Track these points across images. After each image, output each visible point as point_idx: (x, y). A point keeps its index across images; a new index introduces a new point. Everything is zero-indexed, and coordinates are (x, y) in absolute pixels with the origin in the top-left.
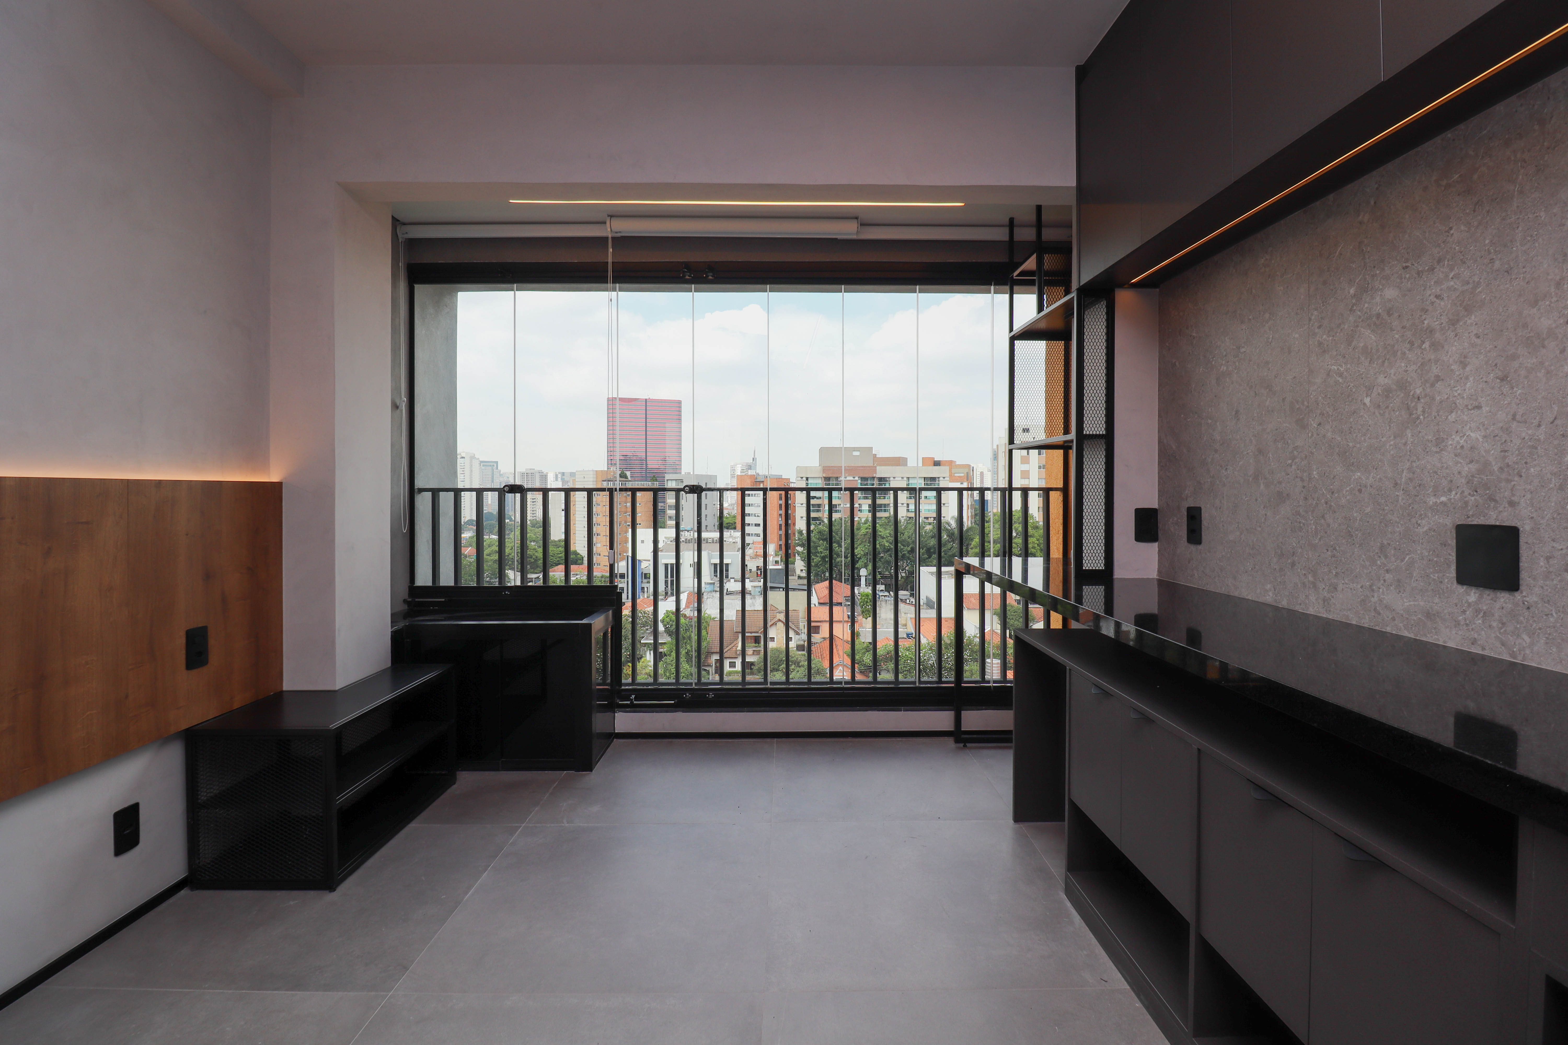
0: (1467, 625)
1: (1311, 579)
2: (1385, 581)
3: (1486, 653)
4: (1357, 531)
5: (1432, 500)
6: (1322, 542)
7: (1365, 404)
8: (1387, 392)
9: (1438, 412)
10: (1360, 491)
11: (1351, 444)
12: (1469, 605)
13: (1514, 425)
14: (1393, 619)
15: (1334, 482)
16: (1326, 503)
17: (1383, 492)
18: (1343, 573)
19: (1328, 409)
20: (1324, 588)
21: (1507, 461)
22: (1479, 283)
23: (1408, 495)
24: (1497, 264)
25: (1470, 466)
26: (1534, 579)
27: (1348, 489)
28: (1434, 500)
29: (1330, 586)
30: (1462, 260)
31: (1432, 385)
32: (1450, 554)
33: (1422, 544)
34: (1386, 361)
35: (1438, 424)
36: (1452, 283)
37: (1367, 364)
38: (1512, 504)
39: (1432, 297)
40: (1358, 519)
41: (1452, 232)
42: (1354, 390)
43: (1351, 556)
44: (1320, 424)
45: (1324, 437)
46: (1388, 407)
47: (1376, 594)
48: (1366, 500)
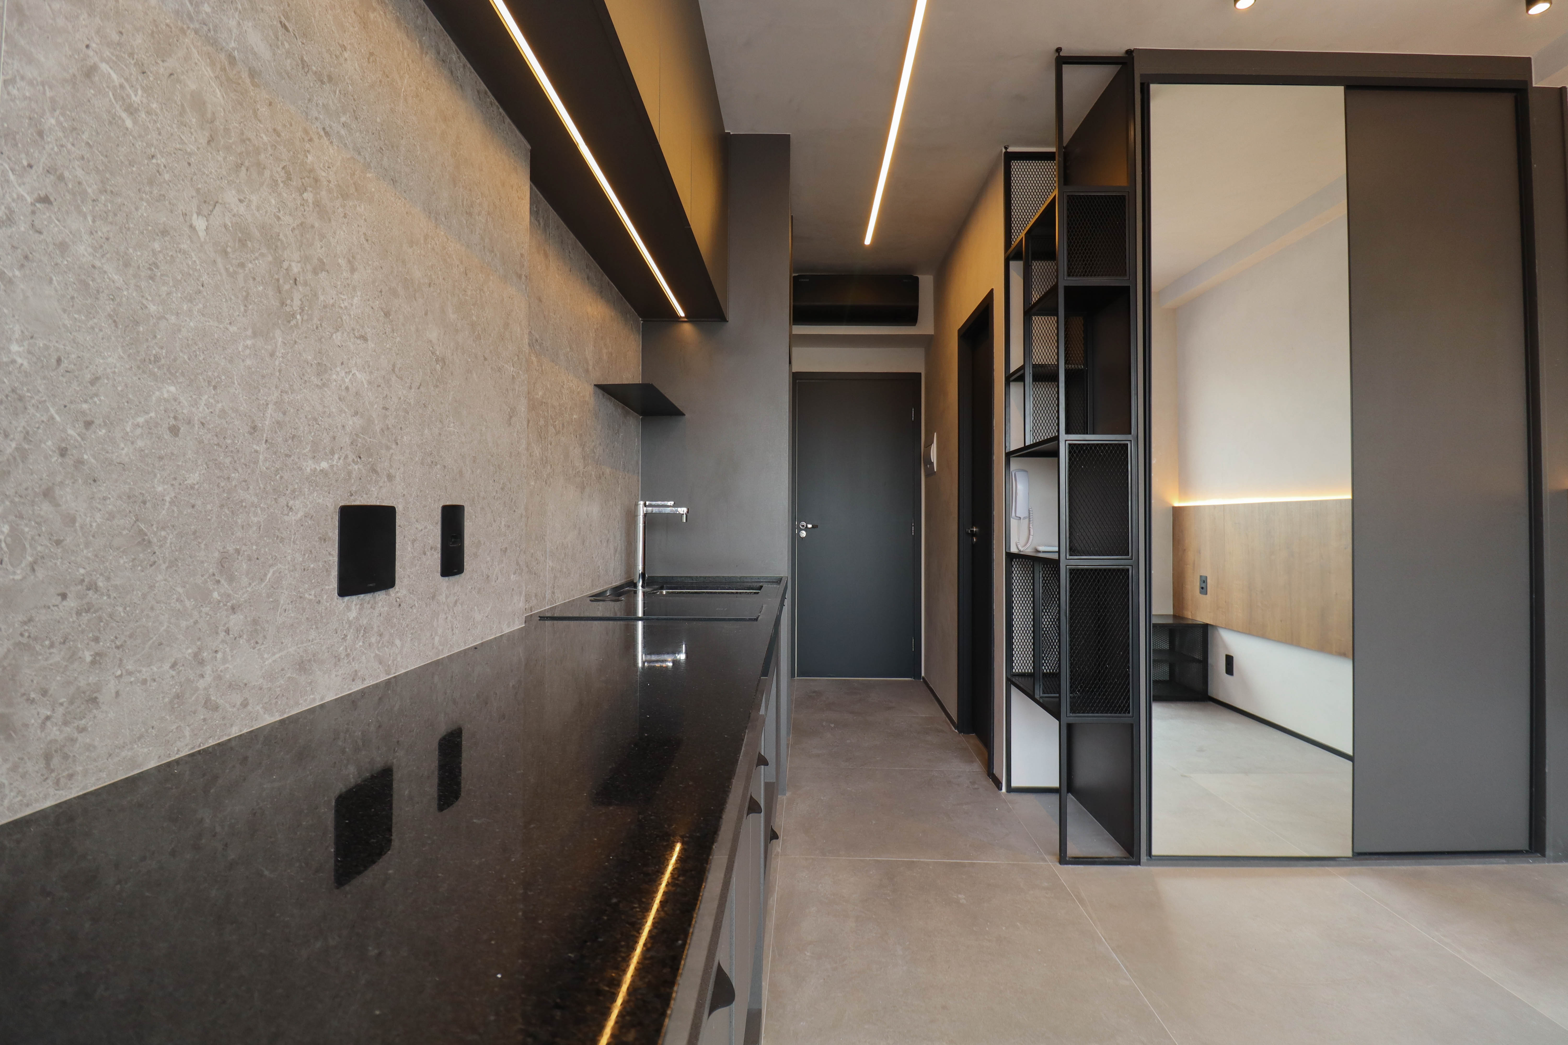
2: (227, 631)
4: (163, 528)
5: (309, 466)
6: (41, 573)
7: (191, 227)
9: (321, 320)
10: (174, 431)
11: (152, 308)
12: (350, 623)
13: (393, 378)
14: (245, 704)
15: (96, 395)
16: (63, 453)
17: (229, 441)
18: (118, 647)
19: (80, 173)
20: (48, 718)
21: (387, 420)
23: (275, 453)
27: (141, 420)
28: (313, 466)
29: (71, 703)
31: (315, 272)
32: (330, 554)
33: (294, 542)
34: (243, 169)
40: (168, 499)
42: (167, 177)
43: (144, 596)
44: (45, 200)
45: (63, 247)
46: (242, 265)
47: (208, 669)
48: (190, 454)
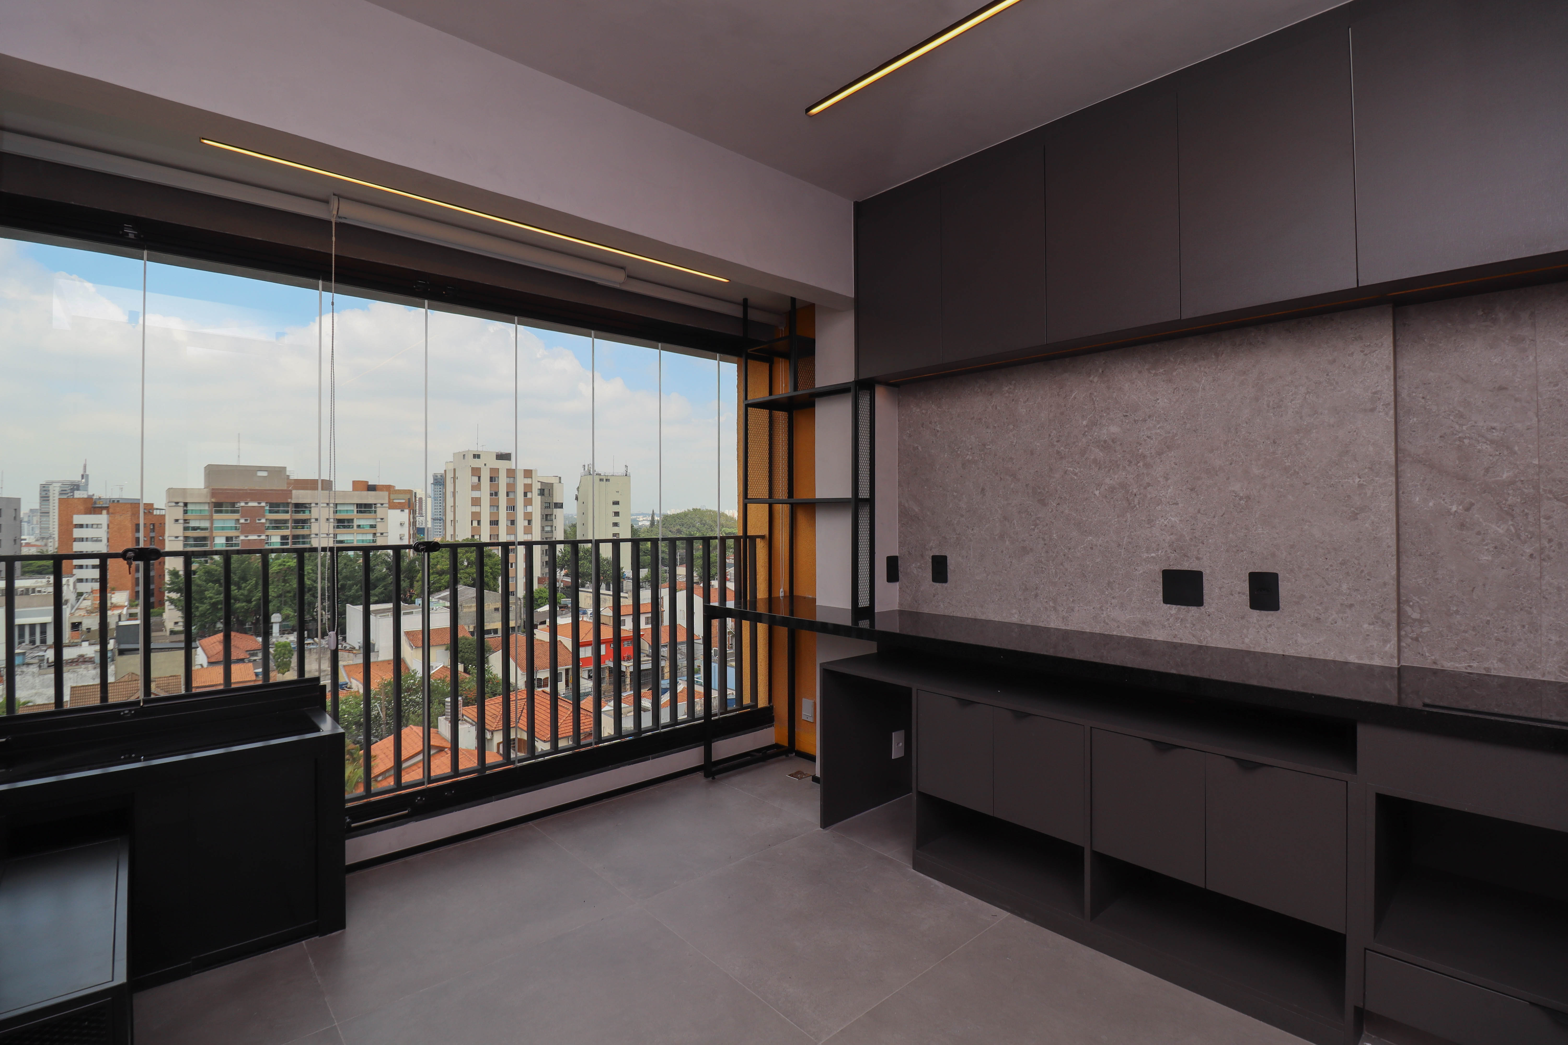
0: (1170, 627)
1: (1051, 604)
2: (1111, 604)
3: (1183, 642)
4: (1089, 573)
5: (1145, 555)
6: (1061, 580)
7: (1095, 494)
8: (1112, 489)
9: (1149, 504)
10: (1092, 548)
11: (1084, 519)
12: (1172, 615)
13: (1199, 516)
14: (1118, 627)
15: (1071, 542)
16: (1064, 555)
17: (1109, 550)
18: (1078, 600)
19: (1065, 495)
20: (1063, 610)
21: (1195, 535)
22: (1176, 434)
23: (1128, 552)
24: (1188, 426)
25: (1171, 536)
26: (1212, 599)
27: (1082, 547)
28: (1147, 556)
29: (1068, 609)
30: (1165, 419)
31: (1145, 488)
32: (1158, 587)
33: (1138, 581)
34: (1111, 470)
35: (1149, 511)
36: (1159, 431)
37: (1097, 470)
38: (1198, 559)
39: (1144, 437)
40: (1090, 566)
41: (1158, 401)
42: (1086, 485)
43: (1085, 589)
44: (1059, 504)
45: (1062, 512)
46: (1113, 498)
47: (1105, 612)
48: (1097, 554)
